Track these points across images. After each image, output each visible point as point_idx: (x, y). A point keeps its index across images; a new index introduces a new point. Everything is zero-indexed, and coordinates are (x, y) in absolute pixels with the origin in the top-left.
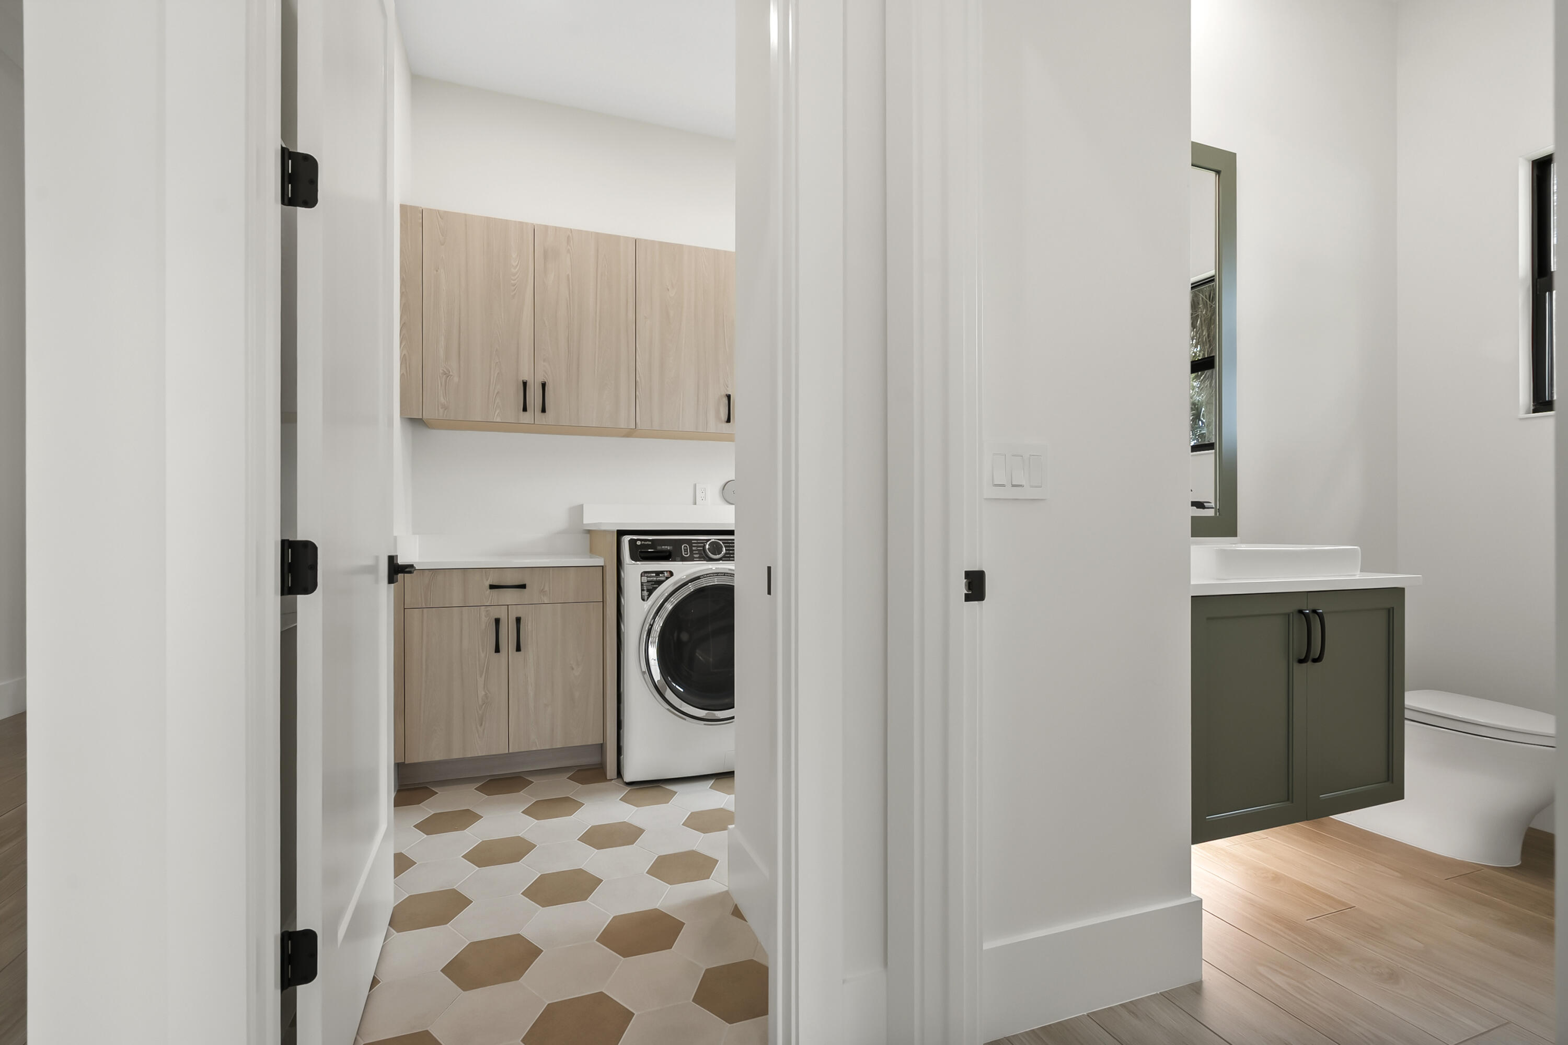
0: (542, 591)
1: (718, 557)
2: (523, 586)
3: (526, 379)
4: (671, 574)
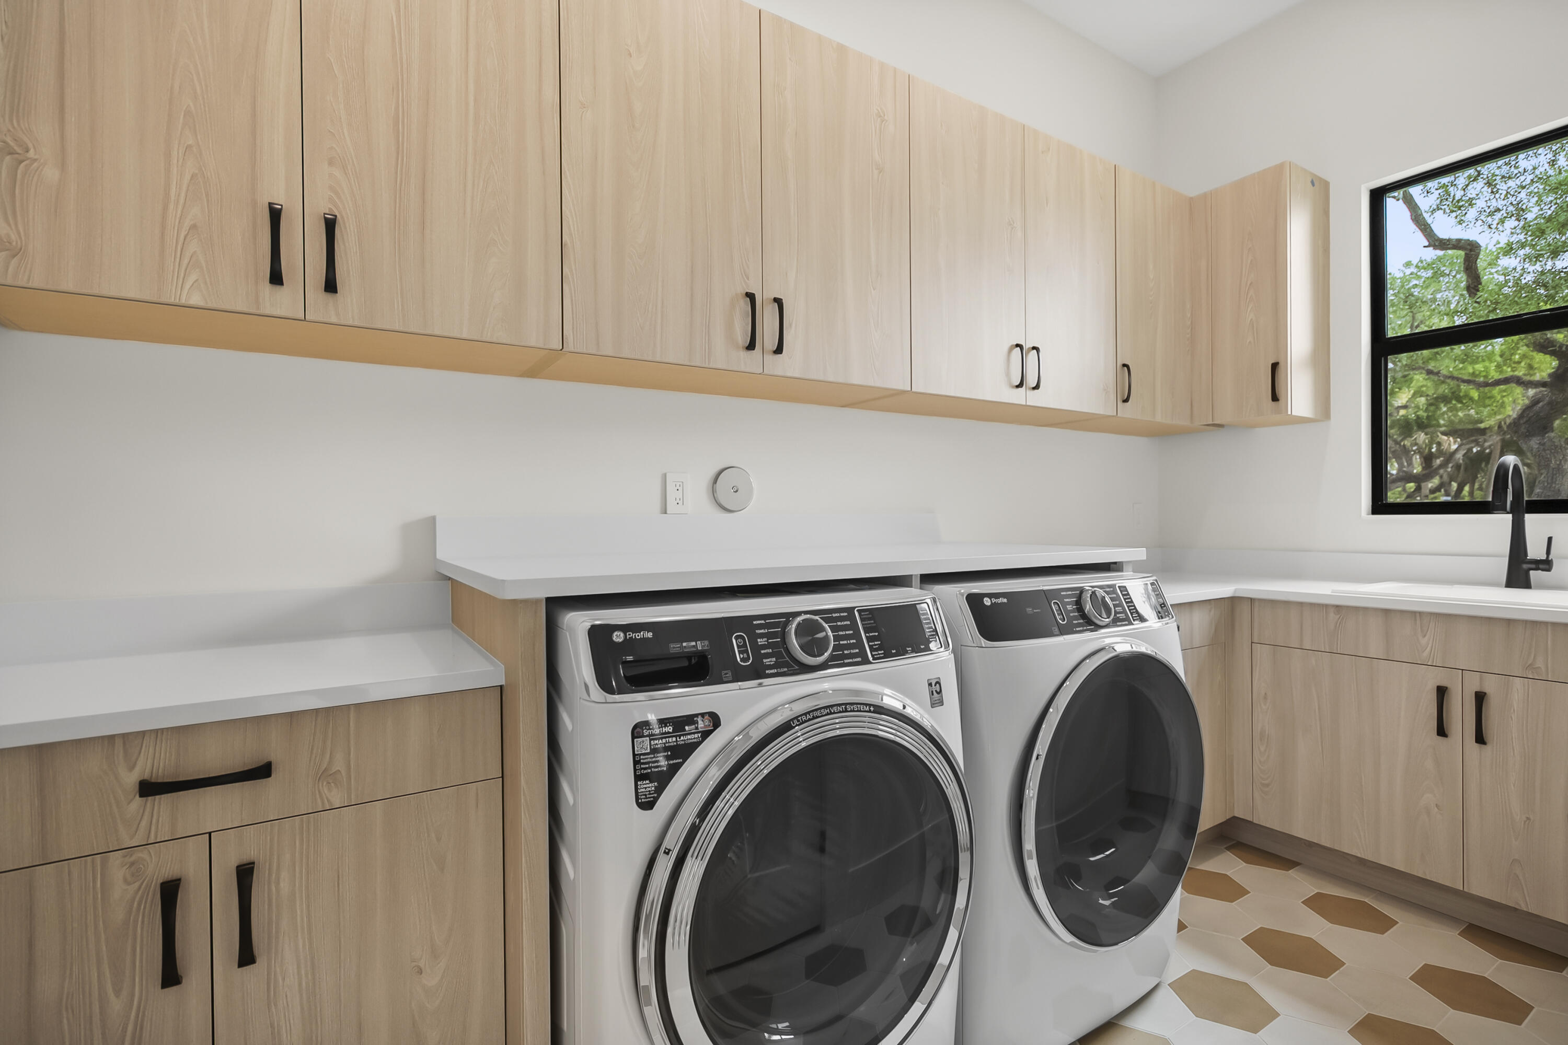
0: (326, 776)
1: (821, 659)
2: (263, 771)
3: (280, 199)
4: (715, 721)
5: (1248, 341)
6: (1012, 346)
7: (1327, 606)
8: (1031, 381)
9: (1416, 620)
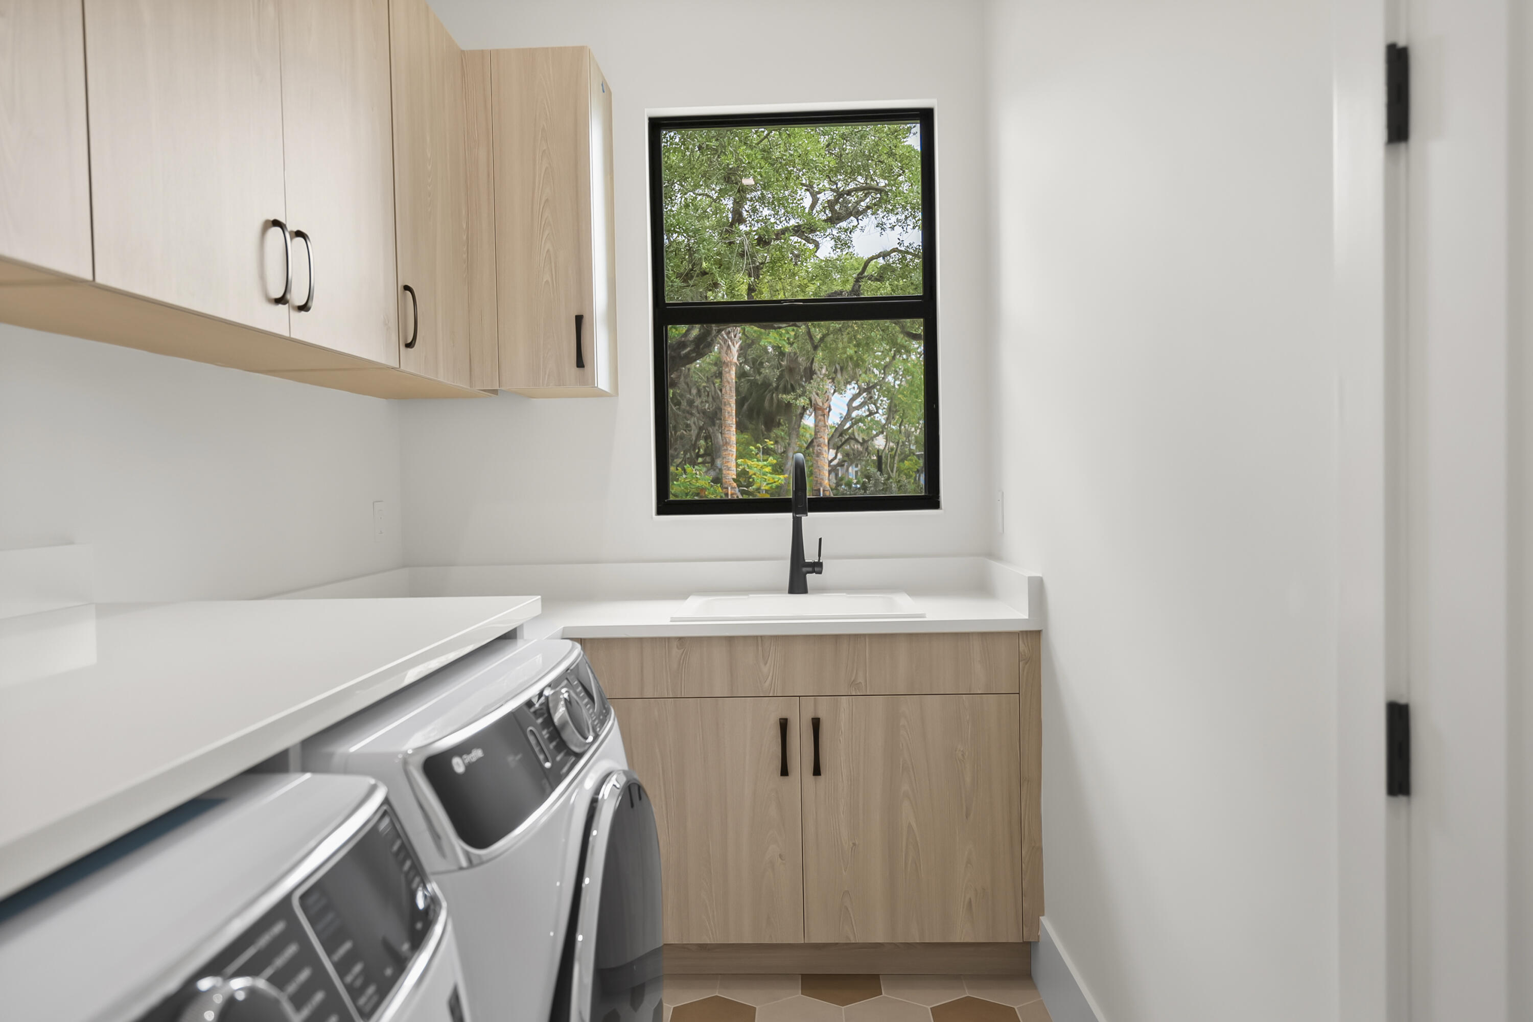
5: (545, 280)
6: (267, 222)
7: (669, 639)
8: (298, 298)
9: (757, 645)
